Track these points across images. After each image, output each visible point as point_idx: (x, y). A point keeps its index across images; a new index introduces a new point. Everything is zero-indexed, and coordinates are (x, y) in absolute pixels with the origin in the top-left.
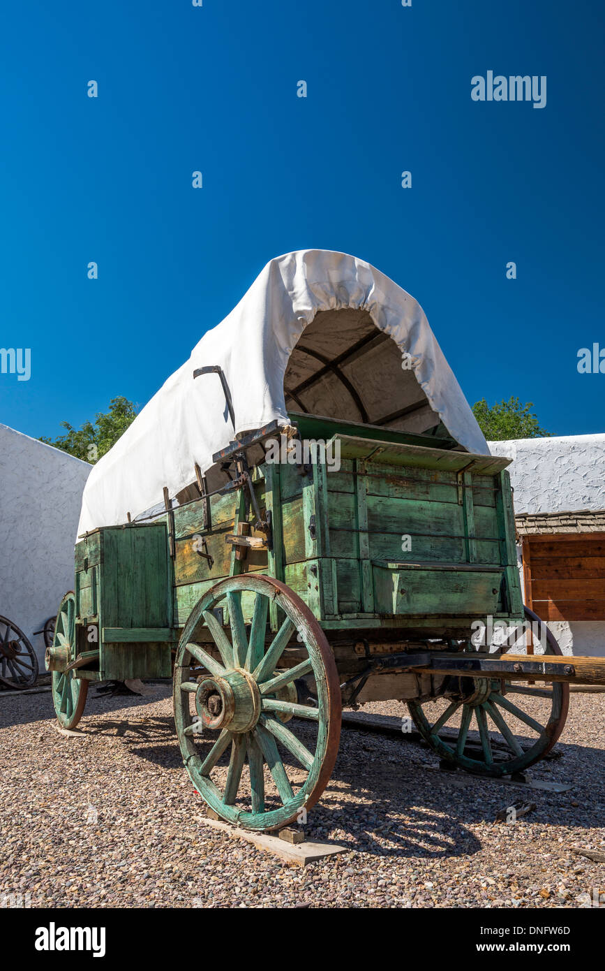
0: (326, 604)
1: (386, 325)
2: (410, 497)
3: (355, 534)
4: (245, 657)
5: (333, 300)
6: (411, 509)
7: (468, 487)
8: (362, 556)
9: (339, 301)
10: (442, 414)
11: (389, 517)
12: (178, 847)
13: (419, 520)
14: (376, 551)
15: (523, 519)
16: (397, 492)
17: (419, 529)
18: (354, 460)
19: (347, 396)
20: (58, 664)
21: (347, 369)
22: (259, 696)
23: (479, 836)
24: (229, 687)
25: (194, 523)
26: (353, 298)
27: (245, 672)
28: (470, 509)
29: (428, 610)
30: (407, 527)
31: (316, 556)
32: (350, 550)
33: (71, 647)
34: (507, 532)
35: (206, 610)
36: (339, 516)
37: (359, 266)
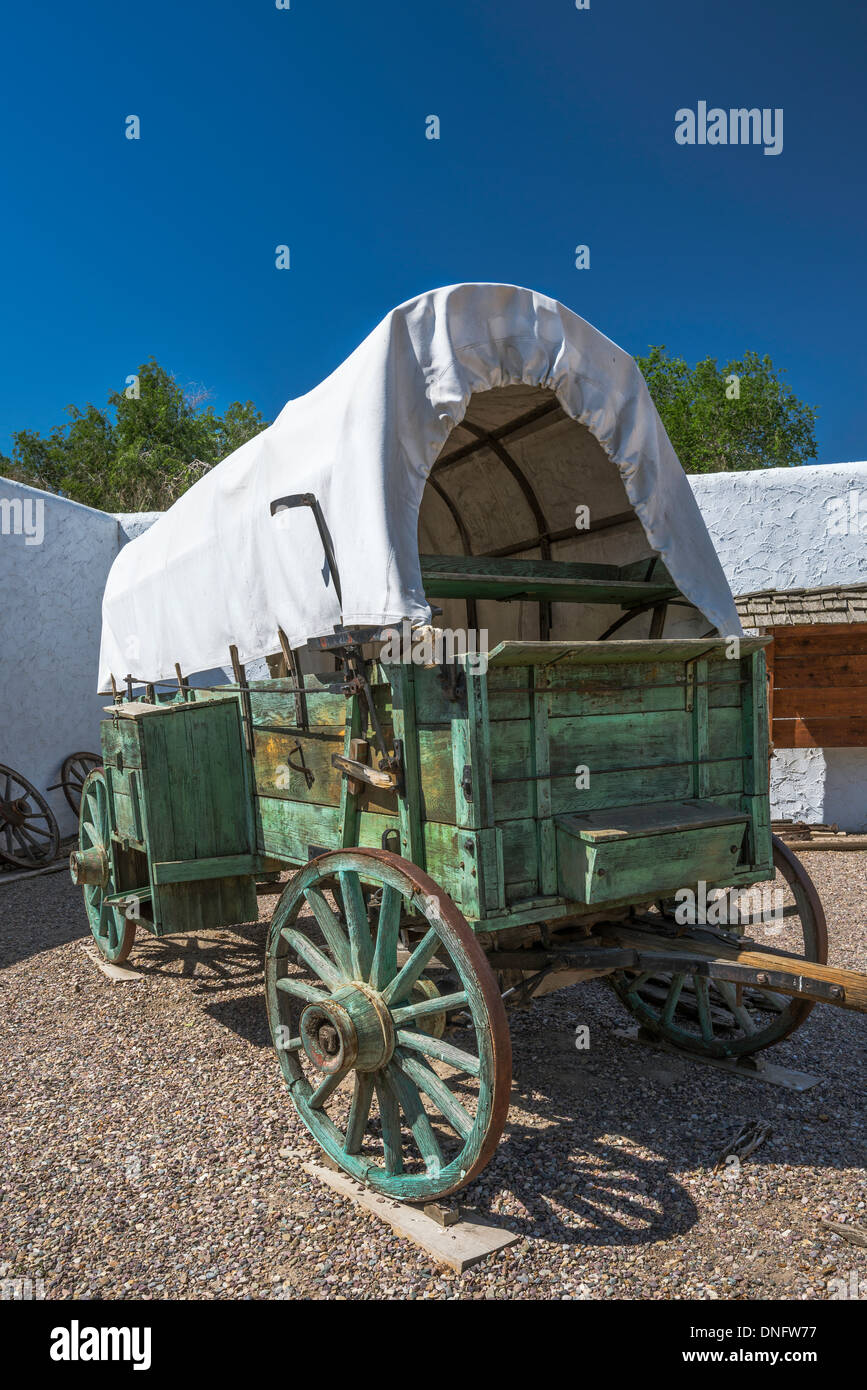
0: (487, 895)
1: (581, 412)
2: (613, 711)
3: (530, 785)
4: (369, 965)
5: (496, 373)
6: (614, 729)
7: (701, 684)
8: (541, 814)
9: (505, 372)
10: (666, 554)
11: (581, 747)
12: (286, 1237)
13: (627, 745)
14: (562, 801)
15: (768, 600)
16: (595, 706)
17: (626, 758)
18: (531, 668)
19: (514, 487)
20: (90, 875)
21: (514, 447)
22: (392, 1027)
23: (695, 1195)
24: (348, 1019)
25: (281, 711)
26: (528, 368)
27: (371, 990)
28: (703, 716)
29: (636, 891)
30: (609, 758)
31: (473, 826)
32: (522, 806)
33: (106, 850)
34: (756, 746)
35: (308, 887)
36: (508, 757)
37: (541, 309)
